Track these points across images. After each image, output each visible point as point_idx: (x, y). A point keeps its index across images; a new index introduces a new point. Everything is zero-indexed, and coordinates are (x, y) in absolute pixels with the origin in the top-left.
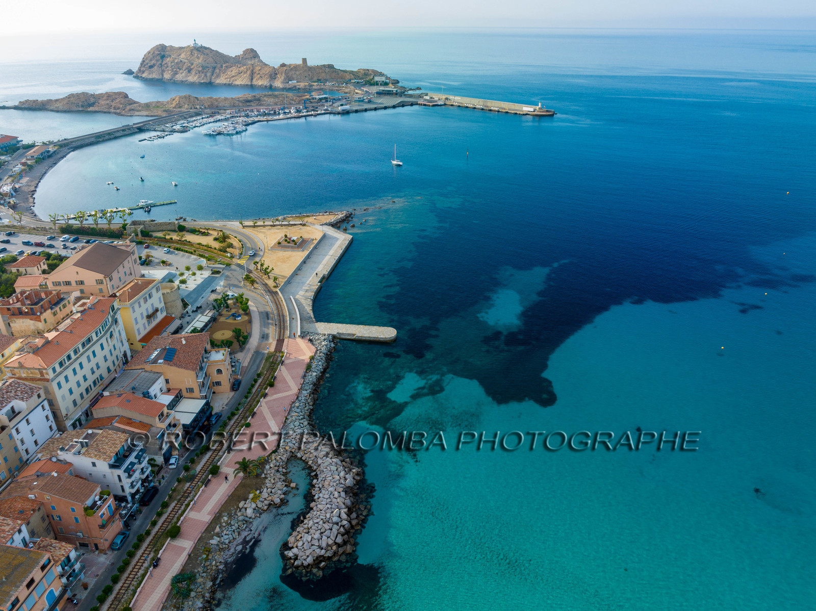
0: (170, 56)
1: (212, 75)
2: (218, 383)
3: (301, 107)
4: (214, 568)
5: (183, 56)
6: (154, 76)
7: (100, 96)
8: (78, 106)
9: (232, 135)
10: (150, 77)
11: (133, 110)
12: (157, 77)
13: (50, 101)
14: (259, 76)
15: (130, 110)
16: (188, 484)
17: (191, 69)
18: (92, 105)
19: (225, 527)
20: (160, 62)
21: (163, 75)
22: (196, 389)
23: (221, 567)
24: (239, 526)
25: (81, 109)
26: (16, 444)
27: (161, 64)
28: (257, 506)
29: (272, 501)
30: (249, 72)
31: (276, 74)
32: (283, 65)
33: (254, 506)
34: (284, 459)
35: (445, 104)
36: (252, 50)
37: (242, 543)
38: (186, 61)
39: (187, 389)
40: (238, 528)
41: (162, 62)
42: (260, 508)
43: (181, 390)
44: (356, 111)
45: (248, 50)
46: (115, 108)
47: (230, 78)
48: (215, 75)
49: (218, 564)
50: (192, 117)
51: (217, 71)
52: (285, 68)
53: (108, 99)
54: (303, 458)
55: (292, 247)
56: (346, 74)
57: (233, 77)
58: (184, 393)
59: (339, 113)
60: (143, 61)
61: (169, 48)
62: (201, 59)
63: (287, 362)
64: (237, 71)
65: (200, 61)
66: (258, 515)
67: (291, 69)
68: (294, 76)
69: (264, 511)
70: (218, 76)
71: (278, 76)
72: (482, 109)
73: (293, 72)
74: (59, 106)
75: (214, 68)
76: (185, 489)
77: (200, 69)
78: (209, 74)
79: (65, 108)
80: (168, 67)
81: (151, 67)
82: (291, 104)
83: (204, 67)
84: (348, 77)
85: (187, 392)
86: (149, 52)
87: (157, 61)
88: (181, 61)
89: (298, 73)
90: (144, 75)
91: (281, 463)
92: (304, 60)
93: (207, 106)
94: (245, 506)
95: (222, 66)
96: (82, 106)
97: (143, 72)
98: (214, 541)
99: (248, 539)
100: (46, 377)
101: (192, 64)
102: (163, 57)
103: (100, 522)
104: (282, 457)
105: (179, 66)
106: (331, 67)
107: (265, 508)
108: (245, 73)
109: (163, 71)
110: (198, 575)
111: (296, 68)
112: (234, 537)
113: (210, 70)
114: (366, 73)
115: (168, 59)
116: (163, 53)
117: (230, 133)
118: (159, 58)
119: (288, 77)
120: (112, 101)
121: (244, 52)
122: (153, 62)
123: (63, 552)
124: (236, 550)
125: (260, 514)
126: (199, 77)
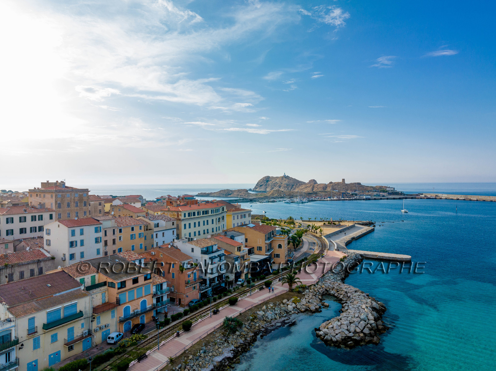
0: (271, 181)
1: (292, 189)
2: (278, 256)
3: (341, 197)
4: (257, 328)
5: (278, 180)
6: (262, 190)
7: (235, 191)
8: (223, 195)
9: (300, 203)
10: (260, 190)
11: (249, 196)
12: (263, 190)
13: (211, 193)
14: (317, 188)
15: (248, 196)
16: (248, 288)
17: (281, 186)
18: (230, 195)
19: (270, 309)
20: (266, 183)
21: (266, 189)
22: (264, 249)
23: (263, 329)
24: (280, 313)
25: (224, 196)
26: (153, 243)
27: (266, 185)
28: (296, 307)
29: (308, 308)
30: (311, 187)
31: (327, 187)
32: (331, 183)
33: (294, 305)
34: (320, 291)
35: (436, 198)
36: (314, 180)
37: (281, 322)
38: (279, 182)
39: (258, 247)
40: (280, 314)
41: (267, 183)
42: (299, 309)
43: (254, 248)
44: (375, 199)
45: (311, 180)
46: (240, 196)
47: (301, 190)
48: (293, 189)
49: (261, 327)
50: (278, 198)
51: (294, 187)
52: (332, 184)
53: (238, 192)
54: (336, 295)
55: (333, 226)
56: (368, 188)
57: (303, 189)
58: (256, 250)
59: (364, 199)
60: (258, 183)
61: (271, 177)
62: (287, 181)
63: (325, 257)
64: (305, 186)
65: (286, 182)
66: (297, 312)
67: (336, 184)
68: (337, 188)
69: (302, 312)
70: (294, 189)
71: (328, 188)
72: (464, 200)
73: (337, 186)
74: (215, 194)
75: (293, 185)
76: (246, 290)
77: (286, 186)
78: (289, 188)
79: (218, 196)
80: (269, 185)
81: (261, 186)
82: (334, 195)
83: (287, 185)
84: (370, 189)
85: (258, 250)
86: (261, 179)
87: (264, 183)
88: (276, 183)
89: (339, 186)
90: (256, 190)
91: (318, 293)
92: (344, 180)
93: (287, 195)
94: (288, 303)
95: (297, 185)
96: (225, 195)
97: (257, 188)
98: (261, 313)
99: (286, 321)
100: (180, 217)
101: (282, 184)
102: (267, 181)
103: (187, 279)
104: (319, 290)
105: (275, 184)
106: (359, 184)
107: (303, 310)
108: (309, 187)
109: (267, 188)
110: (244, 326)
111: (338, 184)
112: (276, 317)
113: (291, 186)
114: (381, 187)
115: (270, 182)
116: (268, 180)
117: (299, 202)
118: (265, 181)
119: (333, 188)
120: (240, 193)
121: (309, 181)
122: (262, 183)
123: (160, 281)
124: (276, 325)
125: (298, 313)
126: (285, 189)
